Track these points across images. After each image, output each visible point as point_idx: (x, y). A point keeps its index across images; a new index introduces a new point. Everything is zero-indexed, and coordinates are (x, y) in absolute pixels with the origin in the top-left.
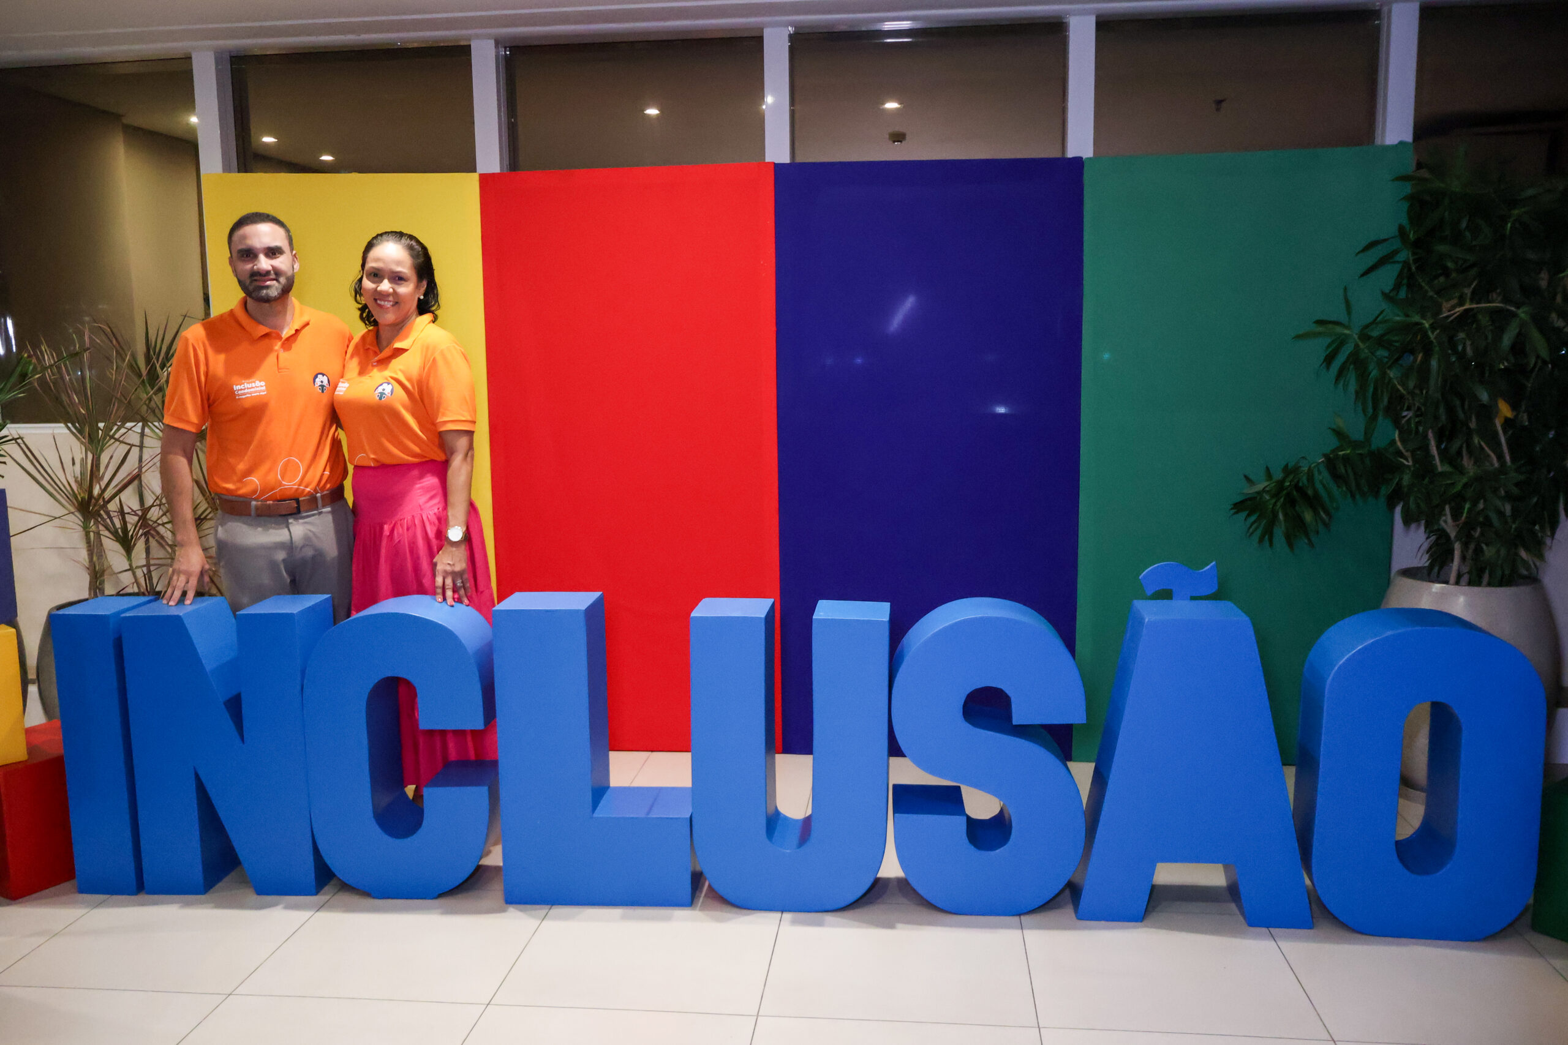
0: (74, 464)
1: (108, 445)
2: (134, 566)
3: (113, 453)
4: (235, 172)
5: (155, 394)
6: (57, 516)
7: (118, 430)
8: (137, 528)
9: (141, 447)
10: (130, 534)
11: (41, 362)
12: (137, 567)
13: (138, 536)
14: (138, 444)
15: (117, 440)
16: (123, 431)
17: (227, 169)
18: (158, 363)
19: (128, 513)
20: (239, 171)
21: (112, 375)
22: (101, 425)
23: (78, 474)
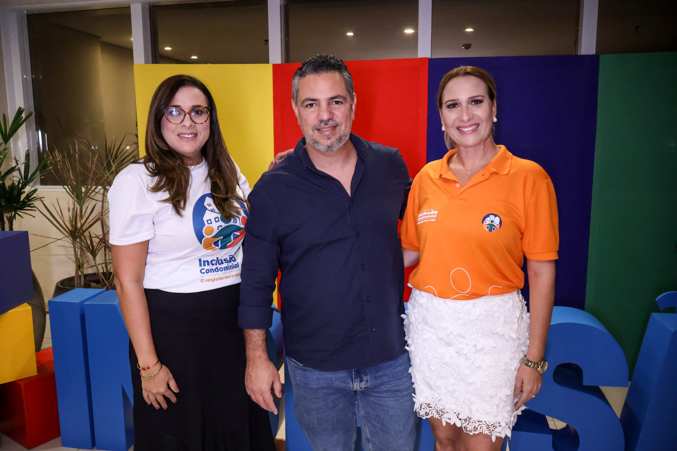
0: (69, 211)
1: (86, 200)
2: (97, 263)
3: (88, 205)
4: (150, 64)
5: (110, 174)
6: (59, 239)
7: (91, 193)
8: (99, 245)
9: (103, 202)
10: (95, 248)
11: (55, 159)
12: (99, 264)
13: (100, 248)
14: (101, 200)
15: (91, 198)
16: (94, 193)
17: (146, 62)
18: (111, 159)
19: (95, 237)
20: (153, 63)
21: (89, 165)
22: (83, 190)
23: (71, 216)
